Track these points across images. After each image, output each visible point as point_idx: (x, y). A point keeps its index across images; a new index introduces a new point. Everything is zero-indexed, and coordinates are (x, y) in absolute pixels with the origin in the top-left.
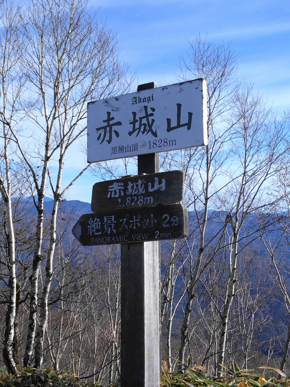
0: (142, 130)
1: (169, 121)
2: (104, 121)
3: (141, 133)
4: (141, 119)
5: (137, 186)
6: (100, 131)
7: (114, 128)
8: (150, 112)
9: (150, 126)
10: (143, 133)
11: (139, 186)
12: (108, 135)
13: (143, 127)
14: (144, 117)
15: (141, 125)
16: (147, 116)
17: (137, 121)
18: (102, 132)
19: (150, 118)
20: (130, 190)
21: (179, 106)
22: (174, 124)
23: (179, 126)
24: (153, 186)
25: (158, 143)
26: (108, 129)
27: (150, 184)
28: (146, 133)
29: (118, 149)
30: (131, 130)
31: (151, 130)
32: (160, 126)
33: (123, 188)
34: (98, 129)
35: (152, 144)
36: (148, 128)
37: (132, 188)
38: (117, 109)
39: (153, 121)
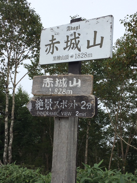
0: (72, 46)
1: (88, 41)
2: (50, 41)
3: (71, 48)
4: (72, 40)
5: (62, 81)
6: (47, 47)
7: (55, 45)
9: (77, 45)
12: (52, 49)
15: (71, 44)
16: (75, 38)
17: (69, 41)
19: (77, 40)
20: (57, 84)
21: (95, 32)
22: (91, 43)
23: (95, 45)
24: (72, 83)
25: (81, 55)
26: (52, 45)
28: (74, 48)
29: (57, 58)
30: (65, 46)
31: (77, 47)
32: (83, 45)
34: (46, 46)
35: (77, 56)
36: (75, 46)
38: (58, 34)
39: (79, 41)
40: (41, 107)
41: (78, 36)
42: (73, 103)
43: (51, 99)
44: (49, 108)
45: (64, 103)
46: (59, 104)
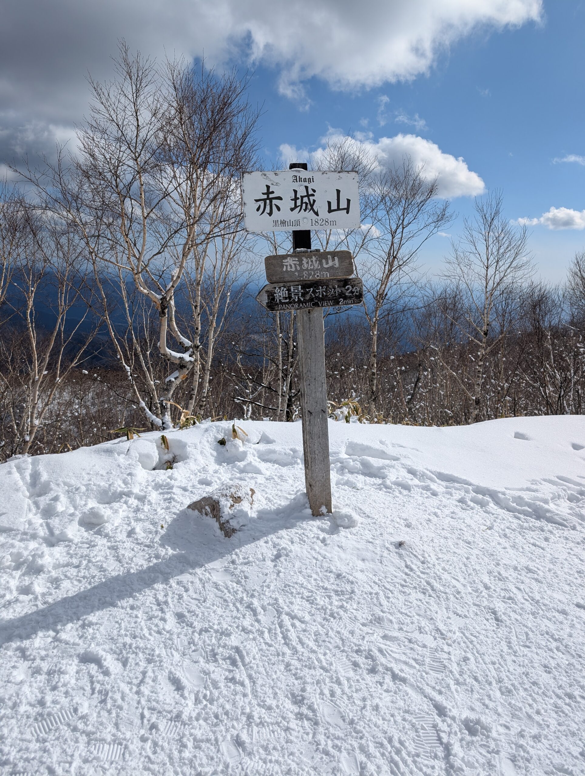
0: (304, 207)
1: (329, 203)
2: (263, 194)
3: (302, 210)
4: (302, 197)
5: (312, 261)
6: (260, 203)
7: (274, 202)
8: (311, 192)
9: (312, 206)
10: (305, 210)
11: (314, 263)
12: (268, 208)
13: (304, 205)
14: (305, 196)
15: (302, 203)
16: (308, 196)
17: (298, 198)
18: (262, 204)
19: (312, 198)
20: (306, 266)
21: (338, 192)
22: (334, 206)
23: (339, 209)
24: (327, 263)
25: (320, 222)
26: (268, 201)
27: (324, 261)
28: (308, 211)
29: (279, 222)
30: (293, 206)
31: (312, 209)
32: (321, 206)
33: (298, 263)
34: (257, 201)
35: (314, 222)
36: (309, 207)
37: (308, 263)
38: (277, 184)
39: (314, 201)
40: (286, 298)
41: (312, 193)
42: (335, 289)
43: (300, 287)
44: (298, 298)
45: (321, 290)
46: (314, 292)
